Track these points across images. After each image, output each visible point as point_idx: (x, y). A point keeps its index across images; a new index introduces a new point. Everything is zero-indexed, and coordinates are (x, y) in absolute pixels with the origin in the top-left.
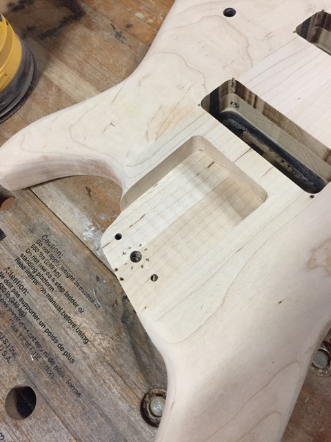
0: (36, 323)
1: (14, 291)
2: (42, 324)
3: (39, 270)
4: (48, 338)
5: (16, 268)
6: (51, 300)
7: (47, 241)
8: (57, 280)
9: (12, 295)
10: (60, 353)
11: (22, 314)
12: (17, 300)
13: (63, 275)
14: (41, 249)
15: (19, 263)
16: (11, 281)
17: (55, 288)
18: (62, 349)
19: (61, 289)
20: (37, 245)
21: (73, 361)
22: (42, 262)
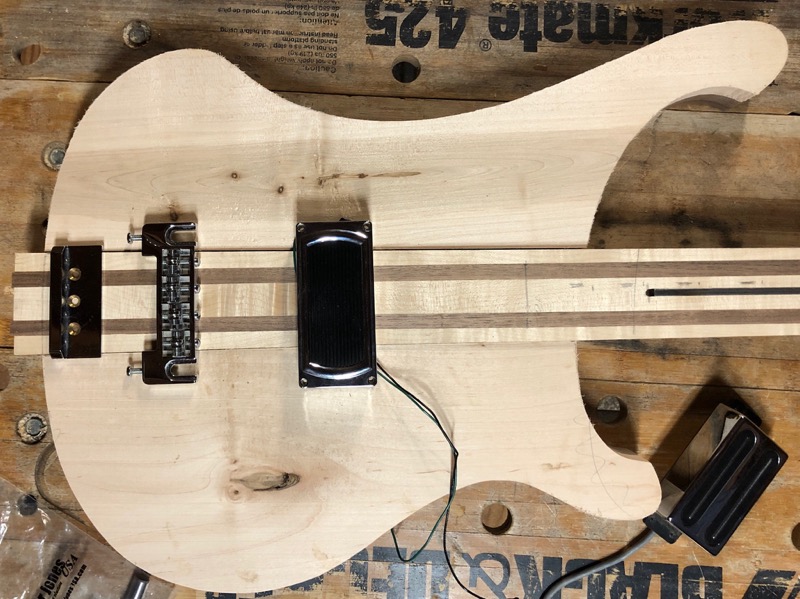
0: (272, 9)
1: (313, 14)
2: (266, 12)
3: (309, 43)
4: (251, 7)
5: (330, 30)
6: (277, 32)
7: (327, 69)
8: (287, 49)
9: (312, 11)
10: (233, 7)
11: (289, 6)
12: (303, 11)
13: (287, 56)
14: (325, 59)
15: (332, 35)
16: (323, 18)
17: (284, 43)
18: (235, 11)
19: (277, 46)
20: (332, 59)
21: (219, 10)
22: (314, 51)
